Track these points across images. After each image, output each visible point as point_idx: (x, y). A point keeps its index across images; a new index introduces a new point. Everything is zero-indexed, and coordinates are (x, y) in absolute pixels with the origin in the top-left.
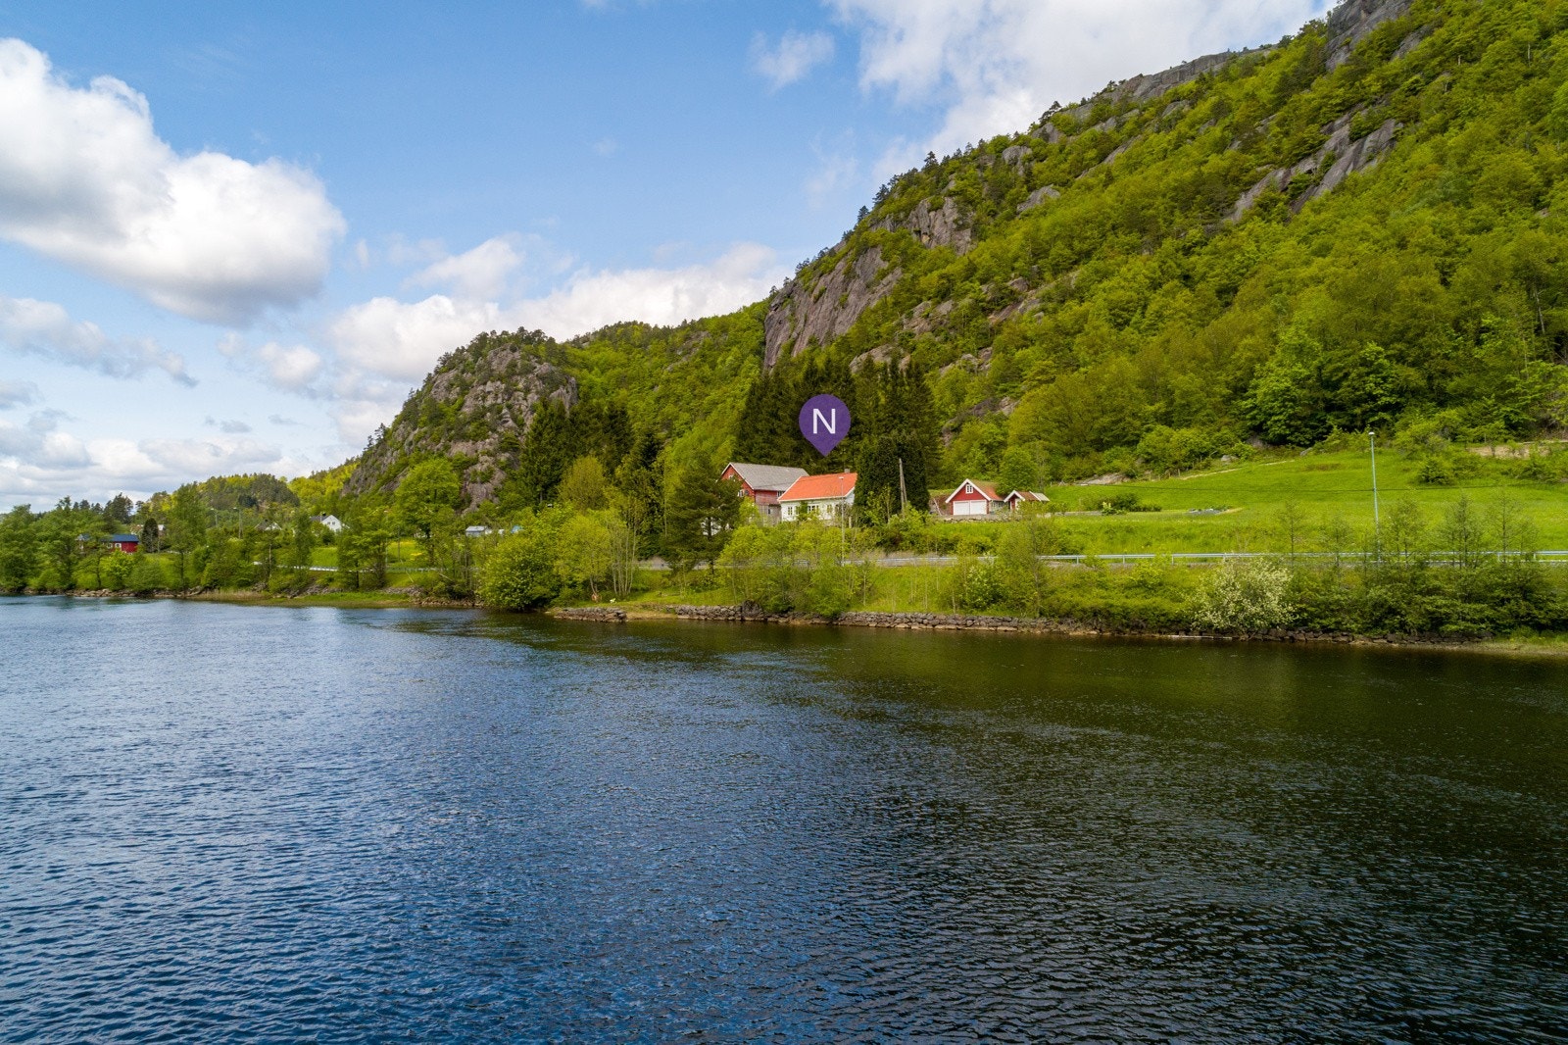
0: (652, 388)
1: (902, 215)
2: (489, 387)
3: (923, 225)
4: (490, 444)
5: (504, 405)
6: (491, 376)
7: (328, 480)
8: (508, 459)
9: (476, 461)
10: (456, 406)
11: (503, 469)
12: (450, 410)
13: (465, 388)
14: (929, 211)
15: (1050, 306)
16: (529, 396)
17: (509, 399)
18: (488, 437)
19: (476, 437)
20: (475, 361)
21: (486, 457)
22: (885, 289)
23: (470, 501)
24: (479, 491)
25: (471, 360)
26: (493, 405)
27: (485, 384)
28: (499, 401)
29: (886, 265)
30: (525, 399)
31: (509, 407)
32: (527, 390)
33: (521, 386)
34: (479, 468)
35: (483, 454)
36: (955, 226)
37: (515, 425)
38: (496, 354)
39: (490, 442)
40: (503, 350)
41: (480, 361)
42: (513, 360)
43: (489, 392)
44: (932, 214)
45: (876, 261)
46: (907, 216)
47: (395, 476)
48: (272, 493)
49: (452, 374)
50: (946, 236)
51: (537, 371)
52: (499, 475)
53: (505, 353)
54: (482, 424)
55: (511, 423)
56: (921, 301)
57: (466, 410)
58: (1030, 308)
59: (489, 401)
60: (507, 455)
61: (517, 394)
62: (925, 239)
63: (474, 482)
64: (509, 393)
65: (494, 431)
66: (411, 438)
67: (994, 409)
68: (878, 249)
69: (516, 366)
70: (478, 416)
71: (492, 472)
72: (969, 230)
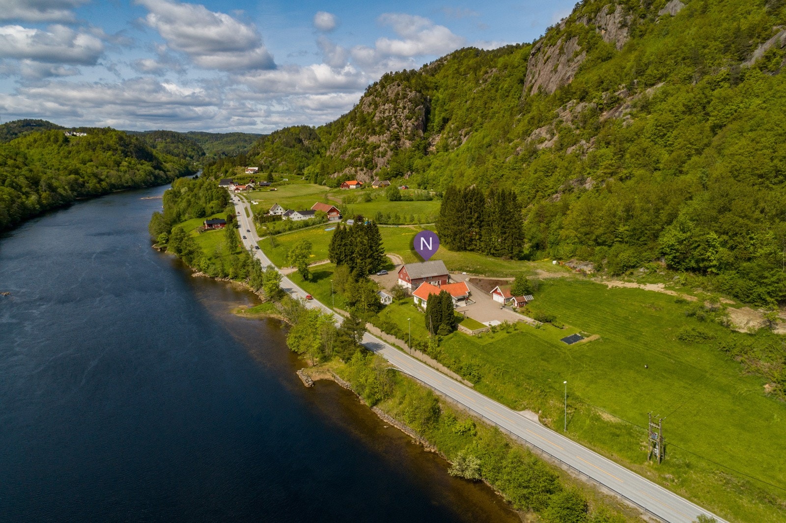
0: (466, 102)
1: (593, 15)
2: (387, 106)
3: (602, 23)
4: (386, 137)
5: (393, 116)
6: (388, 100)
7: (333, 127)
8: (394, 145)
9: (379, 146)
10: (372, 116)
11: (391, 150)
12: (368, 118)
13: (377, 106)
14: (607, 15)
15: (635, 111)
16: (405, 111)
17: (395, 113)
18: (385, 133)
19: (381, 133)
20: (382, 91)
21: (384, 144)
22: (576, 65)
23: (377, 167)
24: (380, 161)
25: (380, 90)
26: (388, 116)
27: (384, 105)
28: (391, 114)
29: (579, 48)
30: (403, 113)
31: (395, 117)
32: (404, 108)
33: (401, 106)
34: (381, 149)
35: (383, 142)
36: (619, 25)
37: (398, 127)
38: (390, 88)
39: (386, 136)
40: (394, 85)
41: (384, 92)
42: (398, 91)
43: (386, 109)
44: (608, 16)
45: (574, 45)
46: (596, 16)
47: (346, 151)
48: (308, 135)
49: (372, 97)
50: (614, 31)
51: (409, 97)
52: (390, 153)
53: (394, 87)
54: (382, 127)
55: (395, 126)
56: (571, 100)
57: (376, 119)
58: (624, 112)
59: (387, 114)
60: (394, 142)
61: (399, 110)
62: (603, 32)
63: (379, 157)
64: (396, 110)
65: (388, 130)
66: (352, 132)
67: (582, 184)
68: (577, 38)
69: (399, 94)
70: (381, 122)
71: (387, 151)
72: (627, 28)
